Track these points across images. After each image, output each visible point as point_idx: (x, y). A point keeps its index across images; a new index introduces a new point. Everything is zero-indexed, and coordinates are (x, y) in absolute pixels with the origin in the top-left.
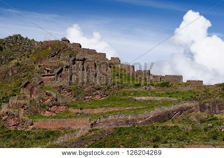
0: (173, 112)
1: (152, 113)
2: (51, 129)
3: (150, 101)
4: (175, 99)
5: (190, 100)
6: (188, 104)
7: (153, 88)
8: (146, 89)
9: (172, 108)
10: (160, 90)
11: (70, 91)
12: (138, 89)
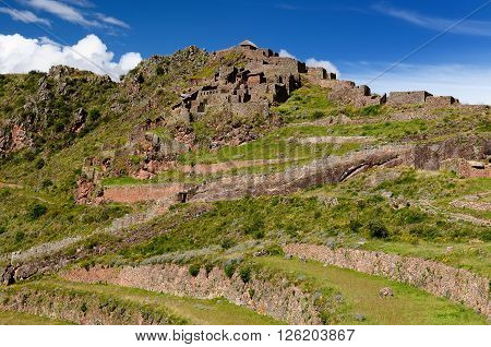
0: (349, 166)
2: (126, 203)
4: (372, 139)
5: (401, 140)
6: (389, 149)
7: (345, 119)
8: (331, 121)
9: (352, 157)
10: (360, 123)
11: (189, 131)
12: (315, 123)
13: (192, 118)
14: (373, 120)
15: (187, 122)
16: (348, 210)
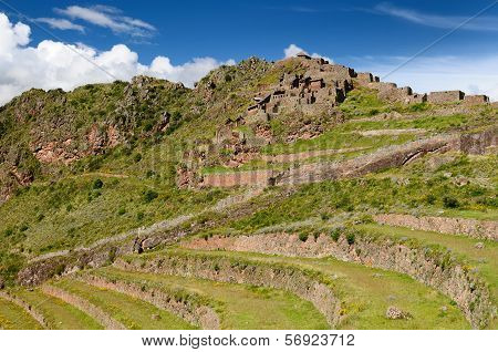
0: (406, 153)
1: (371, 158)
3: (383, 136)
4: (424, 131)
5: (447, 131)
6: (439, 139)
7: (397, 115)
8: (386, 117)
9: (409, 146)
10: (409, 118)
11: (268, 128)
12: (372, 118)
13: (269, 118)
14: (420, 115)
15: (265, 120)
16: (419, 187)
